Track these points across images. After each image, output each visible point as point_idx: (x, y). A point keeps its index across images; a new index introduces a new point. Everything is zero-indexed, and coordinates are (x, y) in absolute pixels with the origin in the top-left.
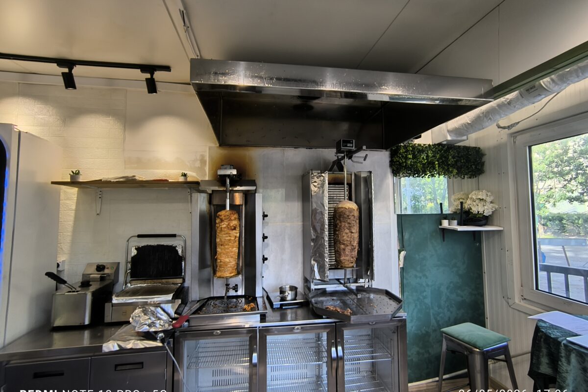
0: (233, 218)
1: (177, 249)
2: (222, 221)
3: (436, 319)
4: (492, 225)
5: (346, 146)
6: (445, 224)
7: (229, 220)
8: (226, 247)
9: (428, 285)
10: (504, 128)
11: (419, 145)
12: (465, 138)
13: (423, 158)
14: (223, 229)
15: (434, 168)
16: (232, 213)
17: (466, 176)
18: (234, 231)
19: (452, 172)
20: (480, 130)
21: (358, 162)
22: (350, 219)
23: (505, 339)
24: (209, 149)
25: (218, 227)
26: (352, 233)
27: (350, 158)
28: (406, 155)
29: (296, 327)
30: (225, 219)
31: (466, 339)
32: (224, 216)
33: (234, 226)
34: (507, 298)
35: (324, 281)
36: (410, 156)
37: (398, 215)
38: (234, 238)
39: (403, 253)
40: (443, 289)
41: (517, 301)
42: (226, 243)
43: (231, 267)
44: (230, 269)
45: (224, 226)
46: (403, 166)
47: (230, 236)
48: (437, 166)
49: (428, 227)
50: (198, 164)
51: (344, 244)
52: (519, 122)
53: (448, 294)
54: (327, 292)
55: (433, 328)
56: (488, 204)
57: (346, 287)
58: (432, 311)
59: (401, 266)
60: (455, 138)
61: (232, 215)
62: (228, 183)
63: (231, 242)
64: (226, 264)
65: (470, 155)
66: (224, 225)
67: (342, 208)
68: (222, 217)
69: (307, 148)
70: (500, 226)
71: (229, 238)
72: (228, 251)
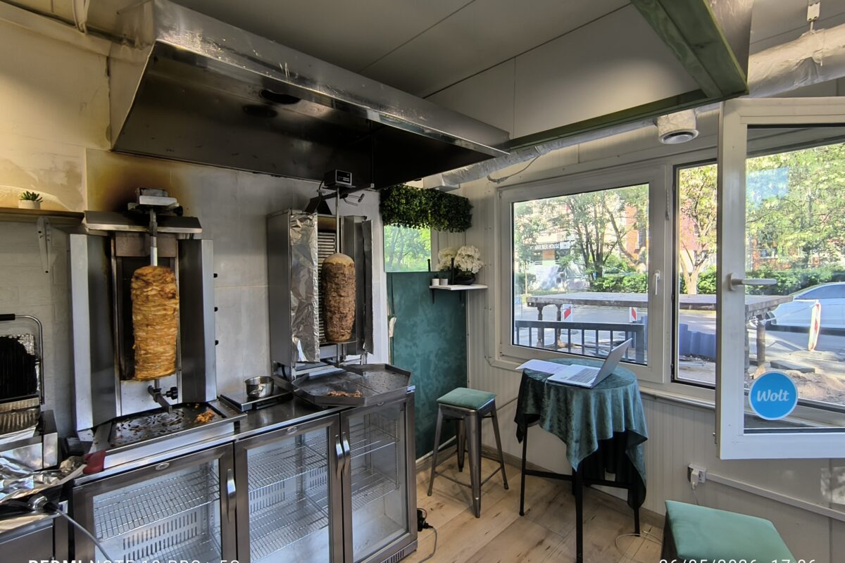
0: (168, 279)
1: (21, 342)
2: (148, 284)
3: (424, 391)
4: (477, 283)
5: (342, 180)
6: (436, 283)
7: (163, 283)
8: (158, 327)
9: (418, 355)
10: (494, 181)
11: (412, 188)
12: (457, 186)
13: (416, 205)
14: (150, 298)
15: (427, 218)
16: (167, 272)
17: (455, 229)
18: (173, 301)
19: (443, 224)
20: (475, 179)
21: (353, 204)
22: (338, 277)
23: (492, 395)
24: (87, 153)
25: (137, 296)
26: (341, 296)
27: (344, 196)
28: (399, 199)
29: (290, 428)
30: (154, 281)
31: (463, 403)
32: (153, 276)
33: (172, 291)
34: (487, 357)
35: (314, 363)
36: (404, 201)
37: (388, 273)
38: (172, 312)
39: (393, 320)
40: (432, 357)
41: (496, 359)
42: (157, 321)
43: (167, 360)
44: (166, 363)
45: (154, 292)
46: (395, 213)
47: (165, 309)
48: (430, 215)
49: (418, 287)
50: (60, 179)
51: (331, 311)
52: (507, 178)
53: (437, 362)
54: (310, 378)
55: (423, 403)
56: (475, 261)
57: (342, 367)
58: (421, 384)
59: (391, 336)
60: (449, 185)
61: (167, 274)
62: (155, 221)
63: (166, 319)
64: (157, 356)
65: (460, 206)
66: (152, 291)
67: (328, 263)
68: (149, 277)
69: (272, 175)
70: (485, 285)
71: (164, 312)
72: (163, 333)
